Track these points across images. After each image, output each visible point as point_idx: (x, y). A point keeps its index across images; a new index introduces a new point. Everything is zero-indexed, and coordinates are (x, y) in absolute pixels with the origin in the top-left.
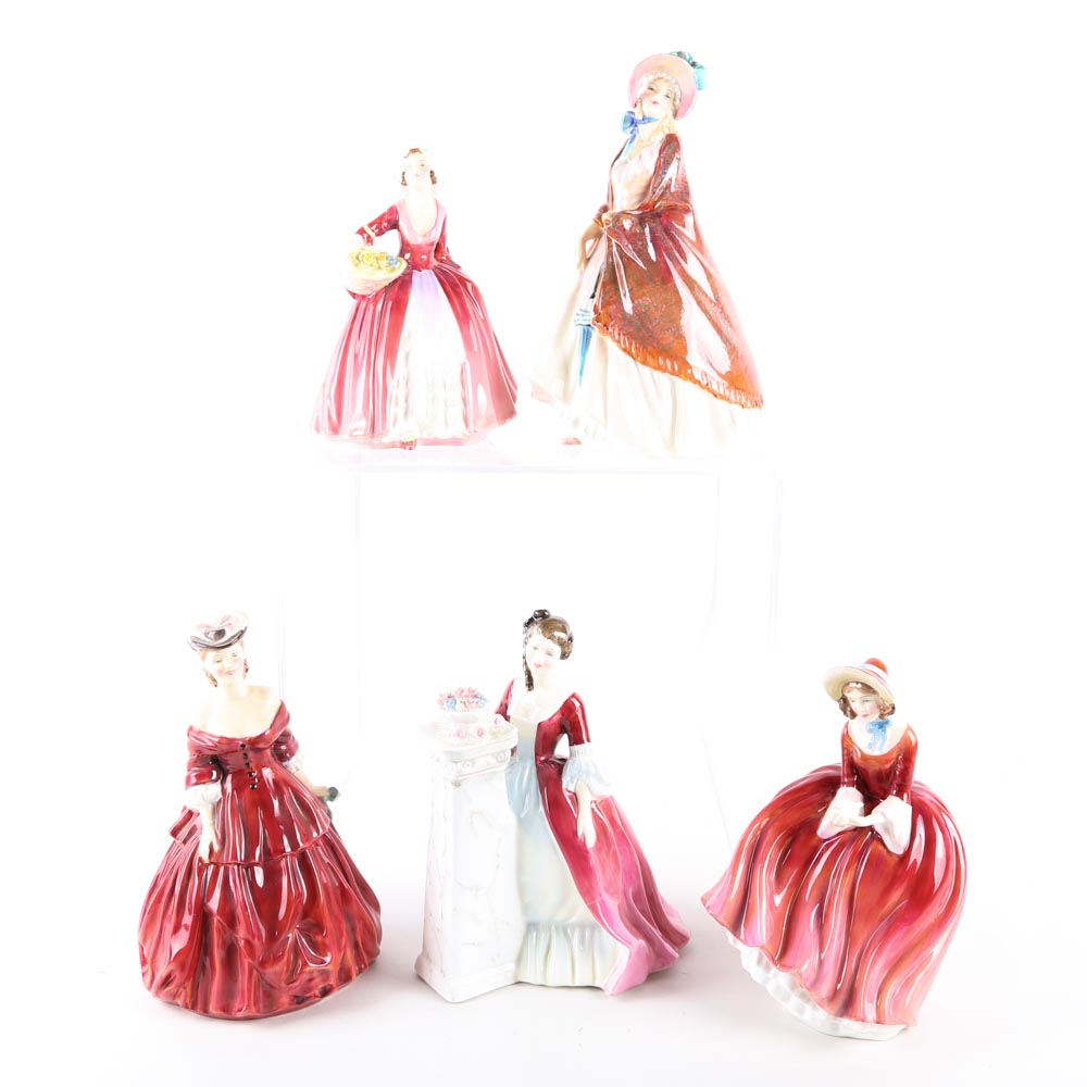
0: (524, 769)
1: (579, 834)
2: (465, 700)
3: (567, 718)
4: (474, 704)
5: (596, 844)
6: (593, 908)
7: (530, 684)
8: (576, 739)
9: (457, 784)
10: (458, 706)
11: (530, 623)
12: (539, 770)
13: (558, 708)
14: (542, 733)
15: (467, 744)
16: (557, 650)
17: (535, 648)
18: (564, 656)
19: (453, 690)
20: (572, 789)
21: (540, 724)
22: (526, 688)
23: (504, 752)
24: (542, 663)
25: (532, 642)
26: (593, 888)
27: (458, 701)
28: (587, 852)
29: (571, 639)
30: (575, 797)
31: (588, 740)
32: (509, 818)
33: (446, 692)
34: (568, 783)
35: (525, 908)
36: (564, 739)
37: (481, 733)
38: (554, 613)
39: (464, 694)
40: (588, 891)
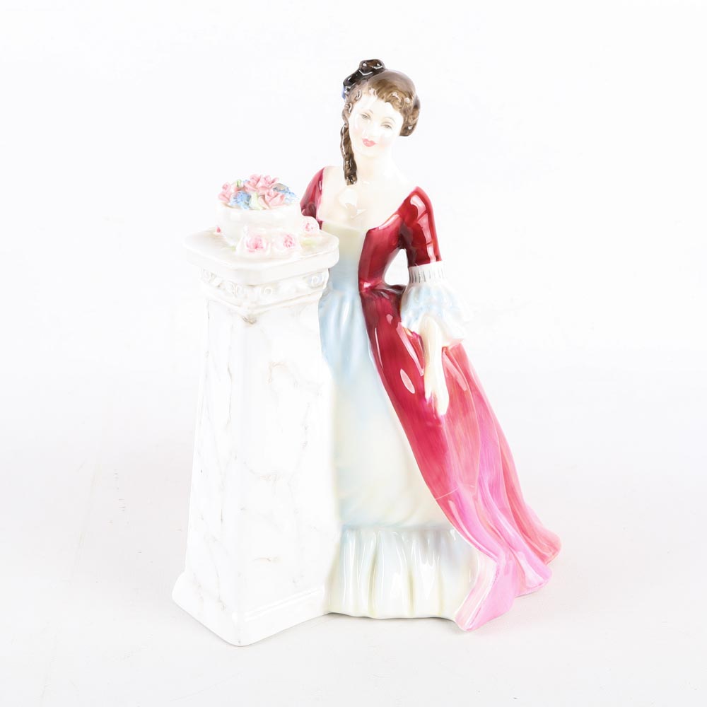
0: (342, 301)
1: (428, 396)
2: (265, 192)
3: (408, 225)
4: (278, 198)
5: (448, 411)
6: (444, 504)
7: (351, 173)
8: (418, 257)
9: (250, 321)
10: (255, 201)
11: (354, 80)
12: (364, 302)
13: (396, 209)
14: (372, 247)
15: (271, 259)
16: (399, 120)
17: (366, 117)
18: (406, 131)
19: (244, 177)
20: (416, 328)
21: (369, 232)
22: (344, 181)
23: (319, 273)
24: (375, 140)
25: (358, 108)
26: (446, 475)
27: (254, 195)
28: (438, 421)
29: (416, 107)
30: (418, 342)
31: (438, 258)
32: (323, 374)
33: (232, 181)
34: (411, 320)
35: (342, 506)
36: (401, 256)
37: (289, 242)
38: (390, 66)
39: (260, 184)
40: (439, 479)
